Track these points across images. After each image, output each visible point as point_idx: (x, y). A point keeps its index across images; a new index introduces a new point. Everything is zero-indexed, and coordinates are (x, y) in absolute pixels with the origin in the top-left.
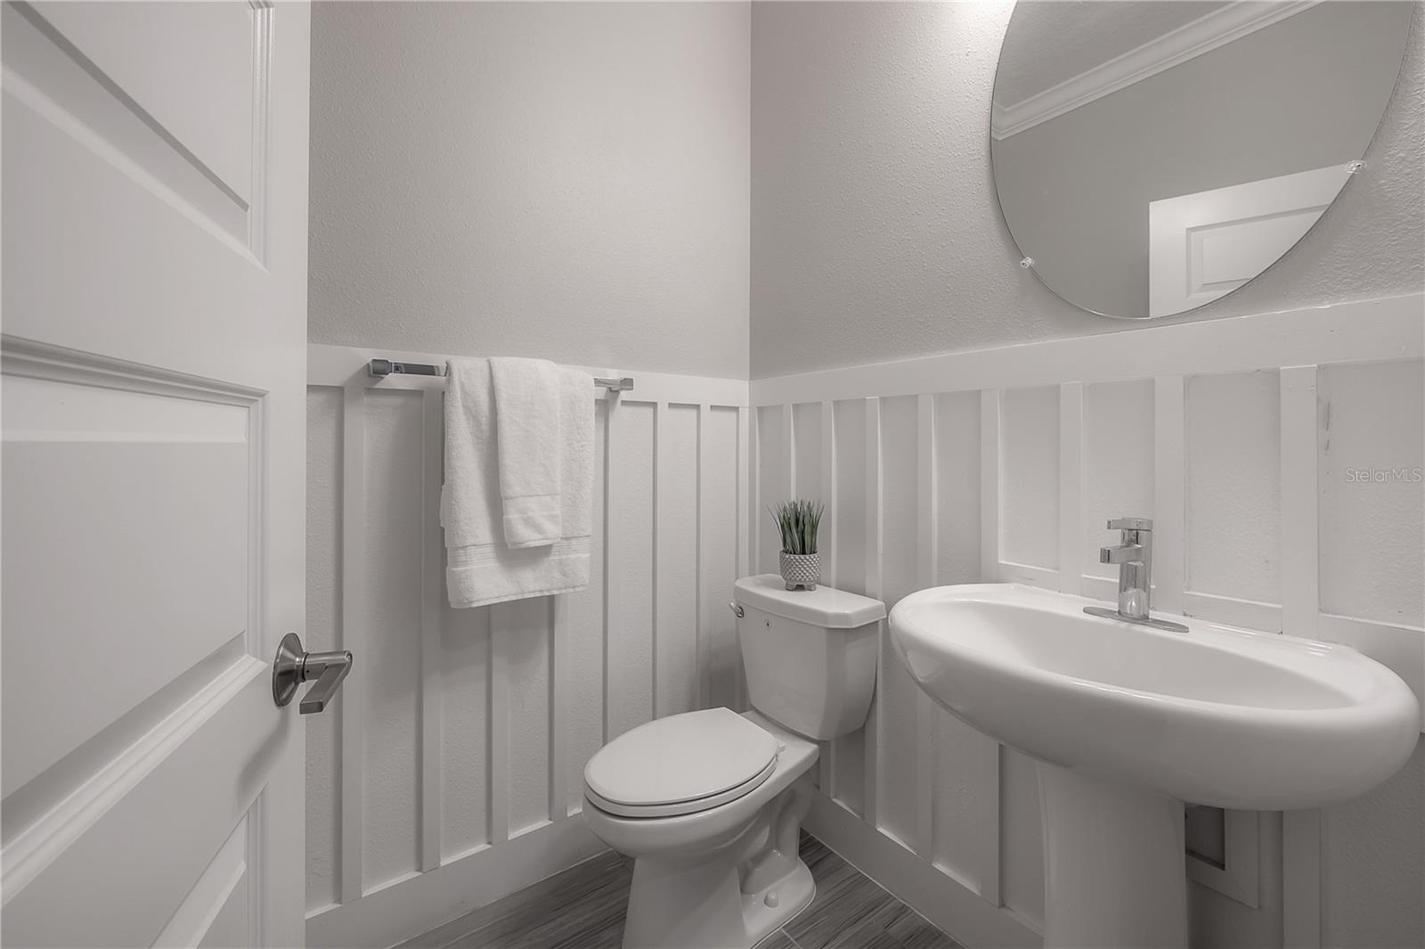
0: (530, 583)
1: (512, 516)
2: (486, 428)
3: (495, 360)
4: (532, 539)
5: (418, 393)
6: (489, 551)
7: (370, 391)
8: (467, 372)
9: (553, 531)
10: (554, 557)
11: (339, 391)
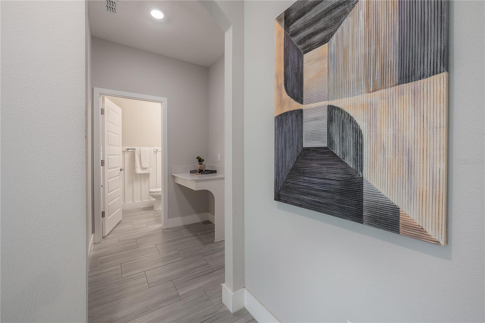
0: (145, 172)
1: (142, 164)
2: (140, 155)
3: (141, 148)
4: (145, 167)
5: (133, 151)
6: (140, 168)
7: (127, 151)
8: (137, 149)
9: (147, 166)
10: (147, 169)
11: (124, 151)
